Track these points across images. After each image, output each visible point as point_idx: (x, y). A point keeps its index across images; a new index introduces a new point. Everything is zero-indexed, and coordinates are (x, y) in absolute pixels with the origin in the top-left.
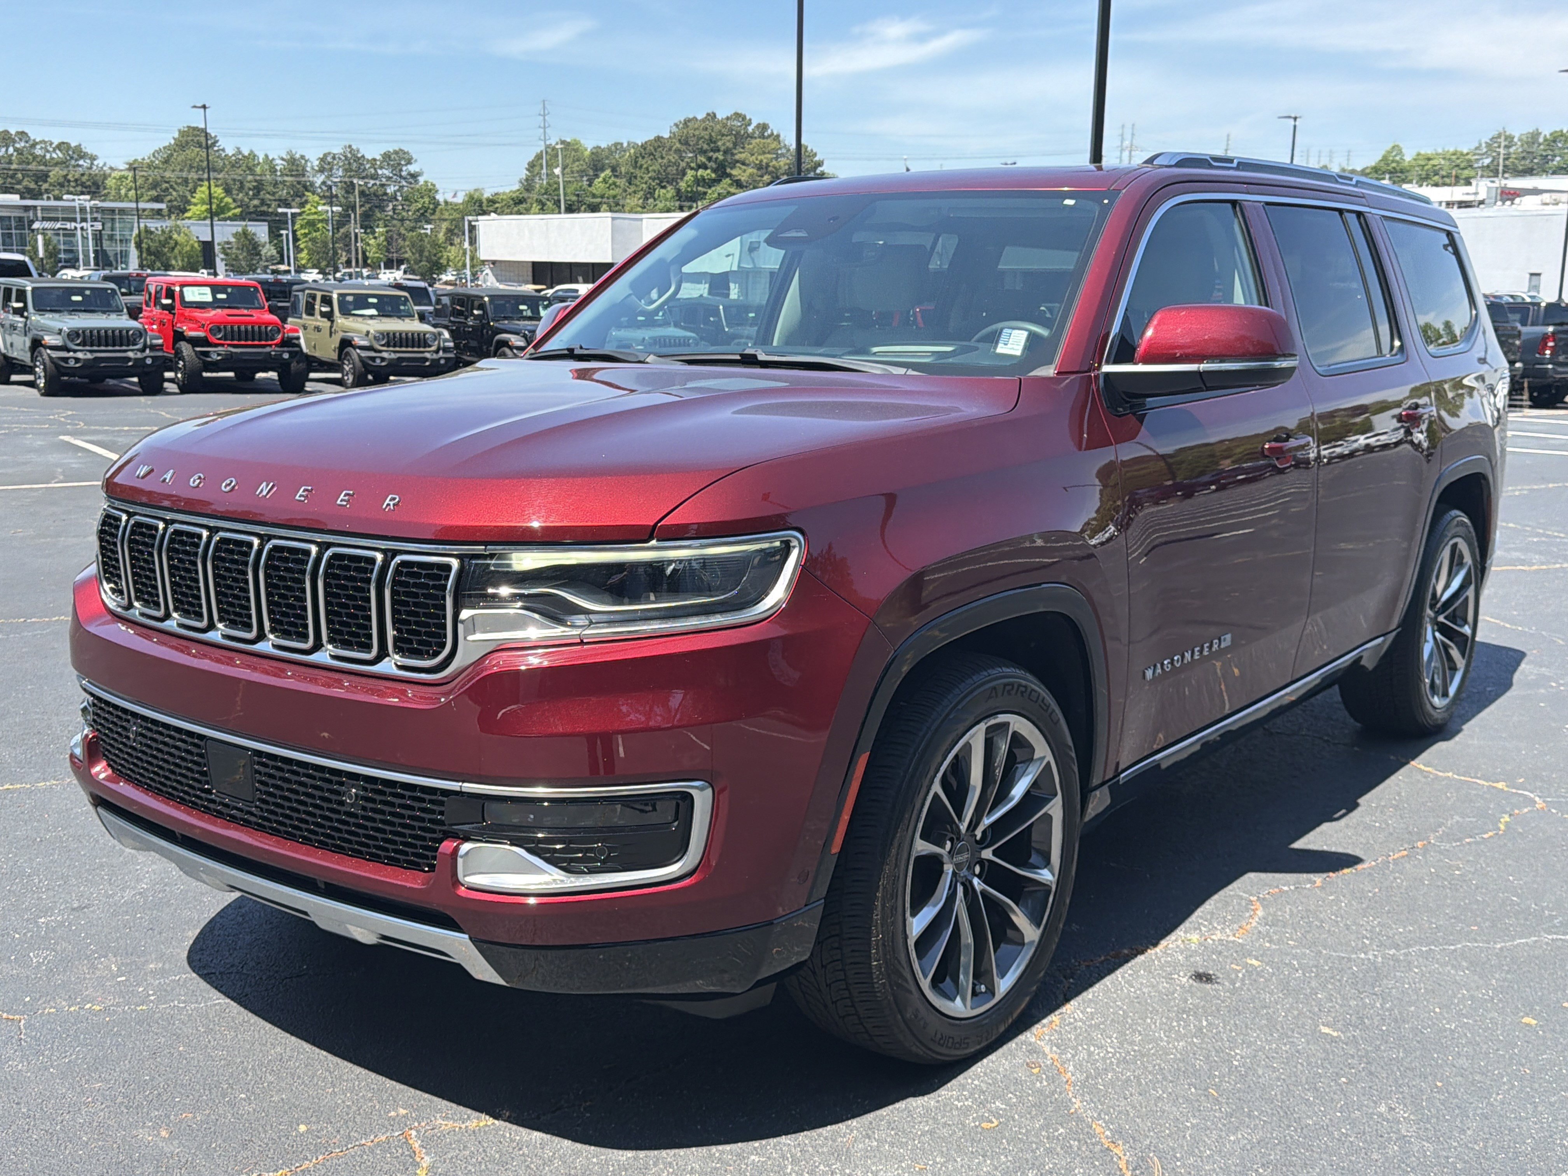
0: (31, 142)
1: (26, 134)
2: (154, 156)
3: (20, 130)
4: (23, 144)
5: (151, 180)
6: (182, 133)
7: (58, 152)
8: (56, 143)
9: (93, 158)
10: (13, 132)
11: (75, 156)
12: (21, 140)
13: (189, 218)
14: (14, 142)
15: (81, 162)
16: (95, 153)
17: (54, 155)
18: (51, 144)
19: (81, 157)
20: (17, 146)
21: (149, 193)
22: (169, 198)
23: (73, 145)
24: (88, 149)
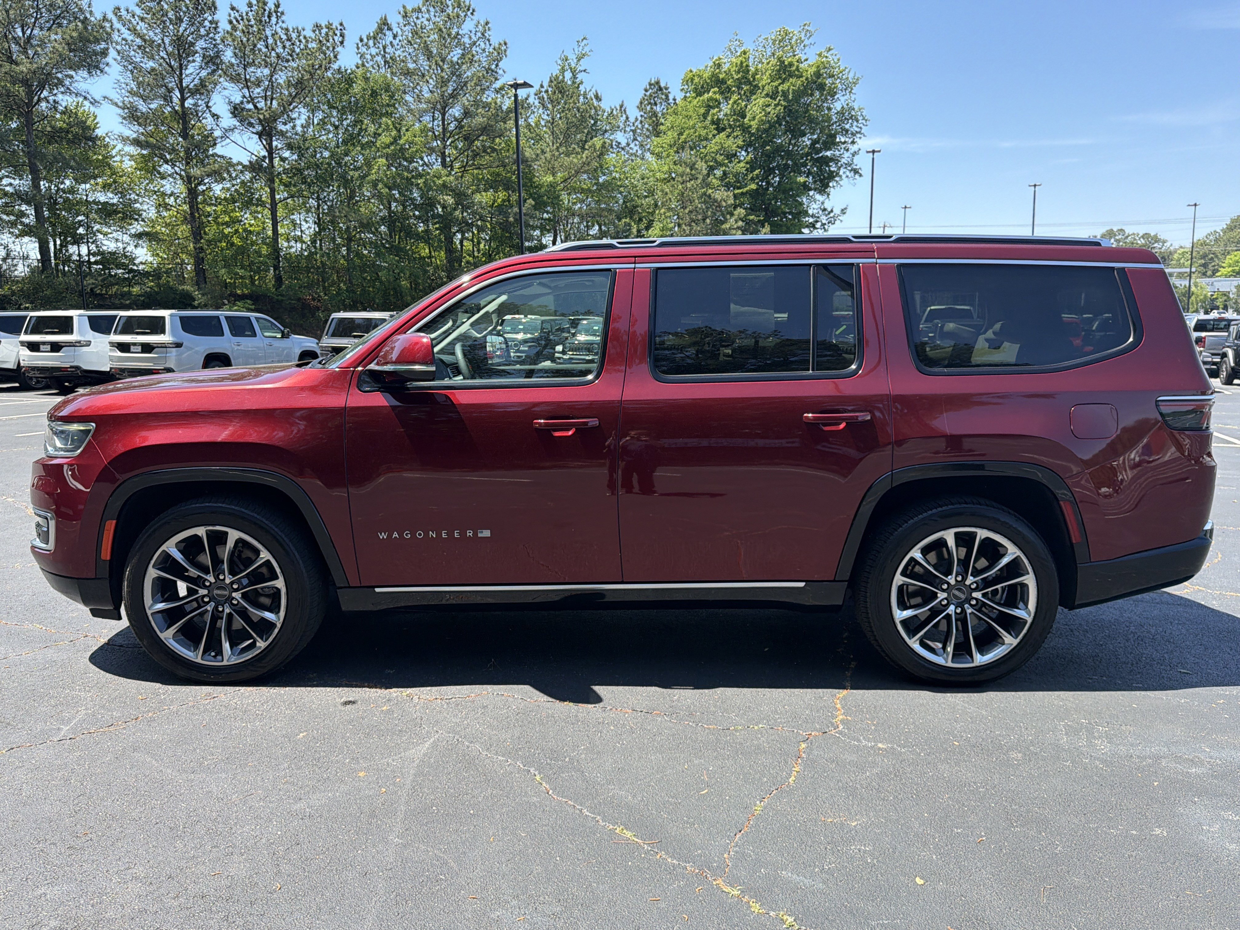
0: (1126, 235)
1: (1124, 230)
2: (1207, 237)
3: (1120, 228)
4: (1120, 237)
5: (1201, 253)
6: (1233, 221)
7: (1142, 239)
8: (1141, 234)
9: (1164, 242)
10: (1115, 230)
11: (1153, 241)
12: (1119, 234)
13: (1220, 276)
14: (1115, 235)
15: (1156, 245)
16: (1166, 238)
17: (1139, 242)
18: (1138, 235)
19: (1156, 242)
20: (1117, 238)
21: (1199, 262)
22: (1213, 264)
23: (1152, 234)
24: (1162, 237)
